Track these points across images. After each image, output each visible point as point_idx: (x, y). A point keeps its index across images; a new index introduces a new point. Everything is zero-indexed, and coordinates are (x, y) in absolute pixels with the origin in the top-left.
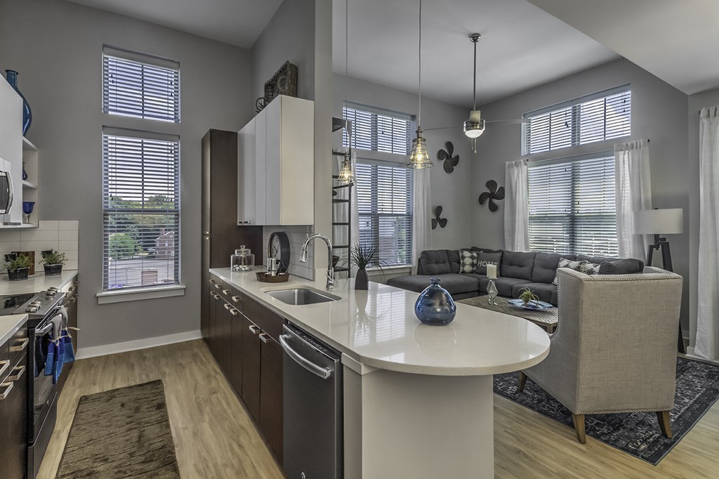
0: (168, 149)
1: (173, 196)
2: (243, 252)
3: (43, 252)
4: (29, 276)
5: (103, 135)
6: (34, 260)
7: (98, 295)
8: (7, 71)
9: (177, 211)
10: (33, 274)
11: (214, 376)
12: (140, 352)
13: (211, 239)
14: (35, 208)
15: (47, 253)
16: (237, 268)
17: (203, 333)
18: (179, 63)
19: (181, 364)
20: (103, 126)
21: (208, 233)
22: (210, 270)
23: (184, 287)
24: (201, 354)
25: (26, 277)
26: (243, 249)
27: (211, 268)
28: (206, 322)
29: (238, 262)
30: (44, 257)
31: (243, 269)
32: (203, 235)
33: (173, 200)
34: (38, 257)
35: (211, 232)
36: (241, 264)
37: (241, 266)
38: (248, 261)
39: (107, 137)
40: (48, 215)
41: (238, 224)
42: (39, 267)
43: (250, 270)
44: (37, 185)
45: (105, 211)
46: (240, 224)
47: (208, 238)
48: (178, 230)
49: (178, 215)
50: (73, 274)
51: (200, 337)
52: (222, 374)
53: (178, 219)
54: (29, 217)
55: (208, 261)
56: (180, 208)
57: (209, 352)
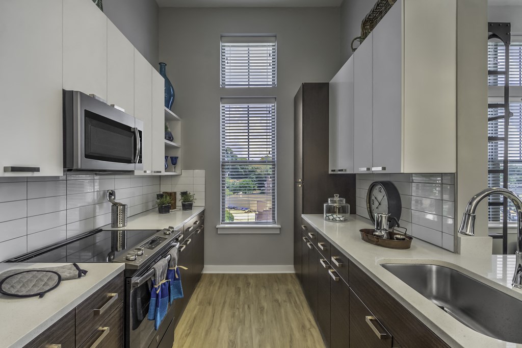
0: (267, 111)
1: (271, 149)
2: (336, 201)
3: (181, 193)
4: (170, 210)
5: (221, 105)
6: (176, 198)
7: (218, 226)
8: (160, 64)
9: (274, 162)
10: (175, 208)
11: (309, 330)
12: (246, 276)
13: (303, 186)
14: (179, 161)
15: (184, 194)
16: (331, 218)
17: (296, 268)
18: (276, 36)
19: (277, 301)
20: (221, 98)
21: (300, 180)
22: (303, 216)
23: (280, 226)
24: (294, 293)
25: (168, 212)
26: (337, 198)
27: (303, 213)
28: (298, 260)
29: (331, 210)
30: (182, 197)
31: (338, 219)
32: (296, 182)
33: (271, 152)
34: (179, 197)
35: (303, 180)
36: (335, 213)
37: (335, 216)
38: (342, 210)
39: (224, 106)
40: (188, 167)
41: (330, 172)
42: (179, 203)
43: (345, 220)
44: (180, 145)
45: (223, 162)
46: (333, 173)
47: (300, 186)
48: (274, 177)
49: (274, 165)
50: (201, 210)
51: (293, 272)
52: (318, 330)
53: (274, 168)
54: (175, 167)
55: (301, 207)
56: (276, 159)
57: (302, 292)
